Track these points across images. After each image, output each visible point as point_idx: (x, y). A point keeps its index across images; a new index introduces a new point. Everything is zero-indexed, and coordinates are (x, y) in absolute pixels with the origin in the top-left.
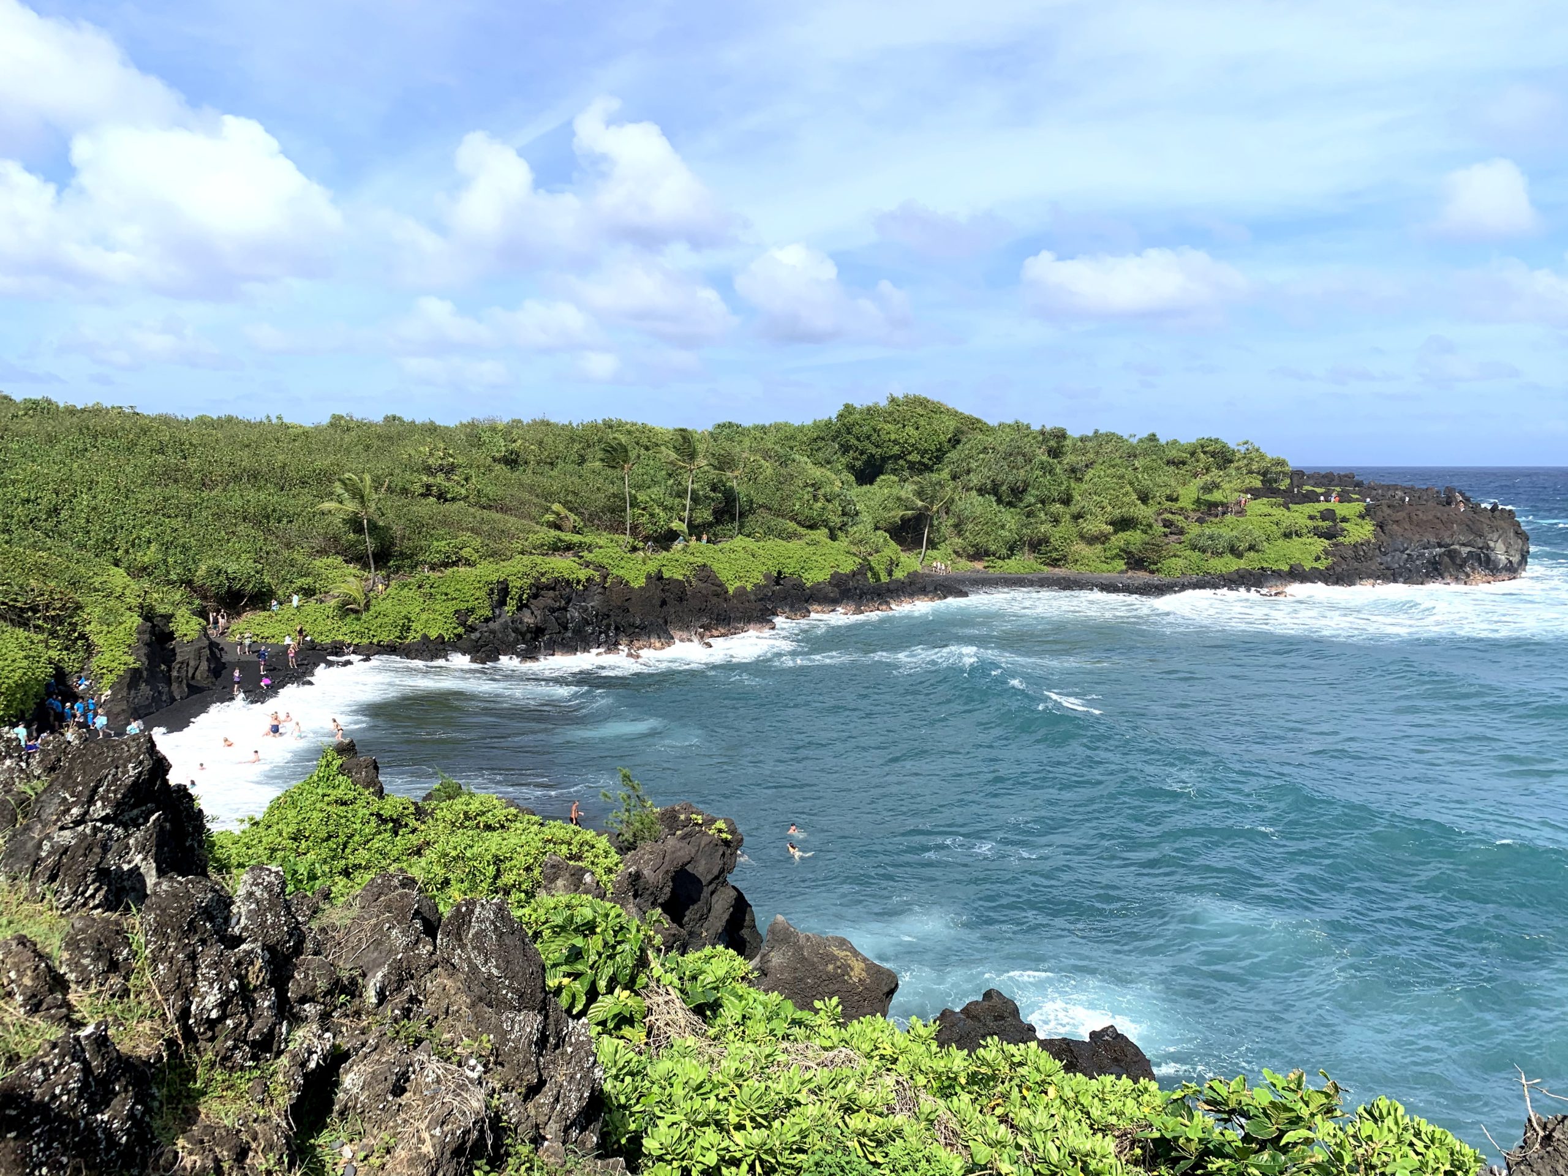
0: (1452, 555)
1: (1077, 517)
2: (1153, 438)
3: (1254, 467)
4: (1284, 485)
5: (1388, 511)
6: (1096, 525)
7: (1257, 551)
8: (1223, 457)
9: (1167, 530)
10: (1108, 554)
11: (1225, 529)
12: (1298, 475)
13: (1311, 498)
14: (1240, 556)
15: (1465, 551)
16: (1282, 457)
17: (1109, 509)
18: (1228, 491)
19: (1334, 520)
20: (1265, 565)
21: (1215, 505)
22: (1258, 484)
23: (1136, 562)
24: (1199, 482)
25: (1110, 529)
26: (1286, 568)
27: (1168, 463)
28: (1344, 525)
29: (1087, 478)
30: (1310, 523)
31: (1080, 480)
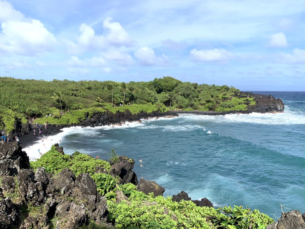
0: (270, 108)
1: (199, 100)
2: (214, 85)
3: (233, 91)
4: (239, 94)
5: (258, 99)
6: (203, 102)
7: (234, 107)
8: (227, 89)
9: (217, 103)
10: (205, 107)
11: (228, 103)
12: (241, 92)
13: (244, 97)
14: (230, 108)
15: (272, 107)
16: (238, 89)
17: (205, 99)
18: (228, 96)
19: (248, 101)
20: (235, 110)
21: (225, 98)
22: (234, 94)
23: (211, 109)
24: (223, 94)
25: (206, 103)
26: (239, 110)
27: (217, 90)
28: (250, 102)
29: (201, 93)
30: (243, 102)
31: (200, 93)
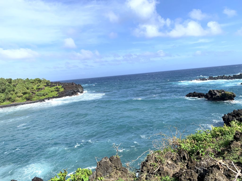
0: (74, 91)
1: (16, 93)
2: (28, 79)
3: (45, 82)
4: (50, 84)
5: (65, 86)
6: (20, 94)
7: (47, 95)
8: (40, 81)
9: (32, 93)
10: (23, 99)
11: (42, 92)
12: (52, 83)
13: (54, 86)
14: (45, 96)
16: (49, 80)
17: (22, 91)
18: (41, 86)
19: (58, 89)
20: (49, 97)
21: (40, 88)
22: (46, 84)
23: (28, 99)
24: (36, 85)
25: (23, 94)
26: (52, 97)
27: (31, 83)
28: (60, 89)
29: (17, 86)
30: (55, 89)
